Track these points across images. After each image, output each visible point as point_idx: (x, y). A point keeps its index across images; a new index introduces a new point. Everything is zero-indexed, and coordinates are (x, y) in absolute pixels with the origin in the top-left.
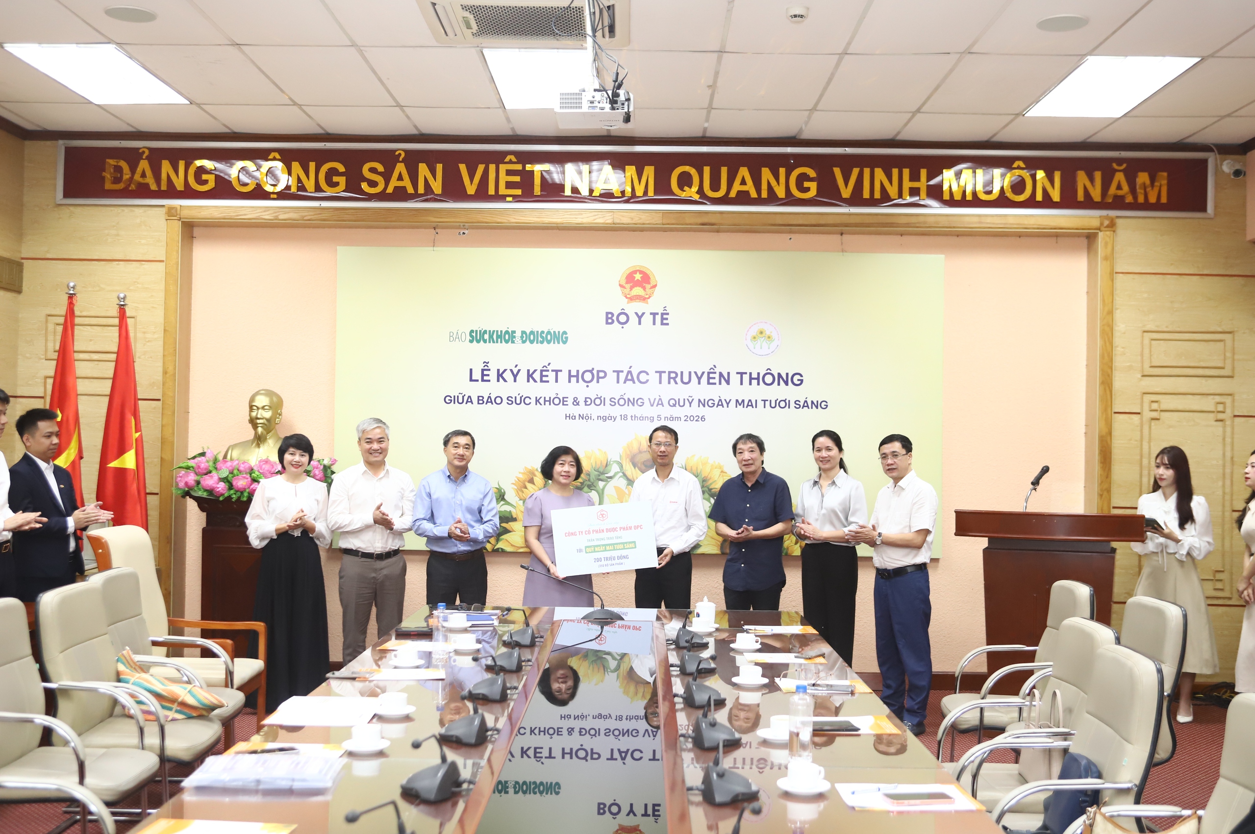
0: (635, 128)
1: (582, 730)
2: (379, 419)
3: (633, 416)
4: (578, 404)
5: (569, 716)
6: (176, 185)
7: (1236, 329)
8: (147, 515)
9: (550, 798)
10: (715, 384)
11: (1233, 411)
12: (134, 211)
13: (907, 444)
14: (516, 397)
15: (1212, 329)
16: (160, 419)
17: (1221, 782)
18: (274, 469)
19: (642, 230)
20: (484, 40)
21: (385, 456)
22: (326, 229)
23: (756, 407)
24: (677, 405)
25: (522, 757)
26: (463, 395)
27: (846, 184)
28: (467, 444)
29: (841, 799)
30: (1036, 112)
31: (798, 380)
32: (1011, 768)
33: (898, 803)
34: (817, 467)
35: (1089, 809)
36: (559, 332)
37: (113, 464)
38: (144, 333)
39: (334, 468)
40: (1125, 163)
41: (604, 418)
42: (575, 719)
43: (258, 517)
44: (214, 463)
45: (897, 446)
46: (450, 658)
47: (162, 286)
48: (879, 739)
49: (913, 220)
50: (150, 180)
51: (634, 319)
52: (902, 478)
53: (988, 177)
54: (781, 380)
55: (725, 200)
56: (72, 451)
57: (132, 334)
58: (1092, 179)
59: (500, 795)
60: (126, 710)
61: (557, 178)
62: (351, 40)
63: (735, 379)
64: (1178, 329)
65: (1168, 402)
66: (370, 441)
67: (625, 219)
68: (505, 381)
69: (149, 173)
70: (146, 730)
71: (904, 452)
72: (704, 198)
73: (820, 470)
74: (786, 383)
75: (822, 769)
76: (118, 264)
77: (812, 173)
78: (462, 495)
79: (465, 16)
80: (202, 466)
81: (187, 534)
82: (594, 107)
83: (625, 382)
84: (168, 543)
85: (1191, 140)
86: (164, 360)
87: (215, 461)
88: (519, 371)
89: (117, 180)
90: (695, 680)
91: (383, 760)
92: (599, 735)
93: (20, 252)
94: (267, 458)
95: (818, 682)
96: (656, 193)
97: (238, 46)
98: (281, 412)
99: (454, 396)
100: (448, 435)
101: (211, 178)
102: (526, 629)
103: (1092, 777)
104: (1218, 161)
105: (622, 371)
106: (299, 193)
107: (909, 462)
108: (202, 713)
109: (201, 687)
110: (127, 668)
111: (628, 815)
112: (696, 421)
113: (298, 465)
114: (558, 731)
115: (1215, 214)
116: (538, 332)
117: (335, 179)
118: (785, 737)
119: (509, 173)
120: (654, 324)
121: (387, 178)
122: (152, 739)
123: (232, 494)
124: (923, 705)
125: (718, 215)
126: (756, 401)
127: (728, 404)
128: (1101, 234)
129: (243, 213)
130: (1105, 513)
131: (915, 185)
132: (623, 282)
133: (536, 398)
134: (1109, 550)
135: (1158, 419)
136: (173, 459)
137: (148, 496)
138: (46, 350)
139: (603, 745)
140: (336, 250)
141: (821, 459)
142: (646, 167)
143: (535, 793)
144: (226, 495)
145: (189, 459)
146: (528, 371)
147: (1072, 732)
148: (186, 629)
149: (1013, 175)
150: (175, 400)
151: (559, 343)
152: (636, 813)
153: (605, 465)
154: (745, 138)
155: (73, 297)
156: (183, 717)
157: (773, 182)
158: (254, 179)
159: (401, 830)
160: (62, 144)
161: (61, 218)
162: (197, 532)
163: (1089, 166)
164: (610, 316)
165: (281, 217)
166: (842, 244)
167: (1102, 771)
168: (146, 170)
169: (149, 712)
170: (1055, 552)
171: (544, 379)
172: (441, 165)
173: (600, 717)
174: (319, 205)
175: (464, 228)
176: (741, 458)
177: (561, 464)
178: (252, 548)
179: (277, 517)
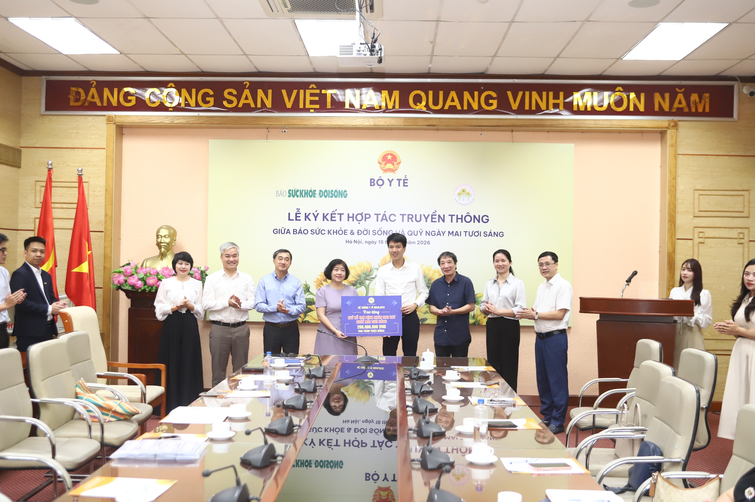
0: (385, 67)
1: (356, 429)
2: (233, 243)
4: (353, 234)
5: (348, 421)
6: (113, 103)
7: (751, 188)
8: (95, 301)
9: (337, 470)
10: (436, 222)
11: (749, 238)
12: (87, 119)
13: (555, 258)
14: (316, 230)
15: (735, 189)
16: (104, 244)
17: (734, 458)
19: (391, 129)
20: (295, 15)
21: (237, 265)
22: (202, 129)
23: (461, 236)
24: (413, 234)
25: (320, 445)
26: (284, 228)
27: (515, 101)
28: (287, 258)
29: (504, 466)
30: (629, 57)
31: (486, 219)
32: (611, 451)
33: (537, 469)
34: (495, 271)
35: (654, 474)
36: (342, 191)
37: (75, 270)
38: (94, 191)
39: (207, 272)
40: (684, 88)
41: (369, 242)
42: (352, 423)
43: (161, 301)
44: (135, 269)
45: (549, 258)
46: (274, 385)
47: (104, 164)
49: (555, 123)
50: (97, 100)
51: (387, 183)
52: (551, 278)
53: (601, 97)
54: (475, 220)
55: (442, 111)
56: (51, 262)
57: (86, 192)
58: (663, 98)
59: (306, 468)
60: (82, 416)
61: (341, 98)
62: (215, 15)
63: (448, 219)
64: (715, 189)
65: (710, 233)
66: (228, 256)
67: (382, 123)
68: (310, 220)
69: (96, 95)
70: (92, 427)
71: (553, 262)
72: (429, 109)
73: (498, 273)
74: (479, 221)
75: (492, 449)
76: (78, 151)
77: (494, 95)
78: (284, 288)
80: (128, 271)
81: (120, 312)
82: (360, 54)
83: (381, 221)
84: (108, 317)
85: (724, 74)
86: (105, 208)
87: (136, 268)
88: (318, 214)
89: (77, 100)
90: (420, 397)
91: (231, 443)
92: (366, 432)
93: (20, 143)
94: (167, 267)
95: (494, 399)
96: (400, 107)
97: (148, 19)
98: (175, 239)
99: (279, 229)
100: (276, 252)
101: (133, 99)
102: (319, 368)
103: (657, 455)
104: (740, 86)
105: (380, 214)
106: (186, 107)
107: (556, 268)
108: (127, 417)
109: (126, 402)
110: (82, 391)
111: (383, 480)
112: (425, 244)
113: (184, 271)
114: (342, 430)
115: (739, 119)
116: (329, 191)
117: (208, 99)
118: (472, 430)
119: (312, 95)
120: (399, 186)
121: (239, 98)
122: (96, 433)
123: (146, 288)
124: (563, 415)
125: (438, 120)
126: (461, 232)
127: (443, 234)
128: (669, 131)
129: (152, 120)
131: (556, 101)
132: (381, 161)
133: (328, 230)
135: (703, 243)
136: (111, 267)
137: (96, 289)
138: (35, 202)
139: (368, 438)
140: (208, 142)
141: (499, 267)
142: (394, 91)
143: (328, 467)
144: (143, 288)
145: (120, 267)
146: (324, 214)
147: (646, 429)
148: (119, 368)
149: (616, 95)
150: (112, 232)
151: (342, 197)
152: (388, 479)
153: (370, 271)
154: (454, 74)
155: (51, 170)
156: (115, 420)
157: (471, 101)
158: (159, 99)
159: (238, 483)
160: (44, 78)
161: (43, 123)
162: (125, 311)
163: (662, 90)
164: (372, 181)
165: (175, 122)
166: (512, 137)
167: (663, 452)
168: (94, 94)
169: (95, 417)
170: (641, 323)
171: (333, 219)
172: (271, 90)
173: (366, 421)
174: (198, 115)
175: (285, 128)
176: (443, 267)
177: (336, 270)
178: (158, 320)
179: (171, 302)
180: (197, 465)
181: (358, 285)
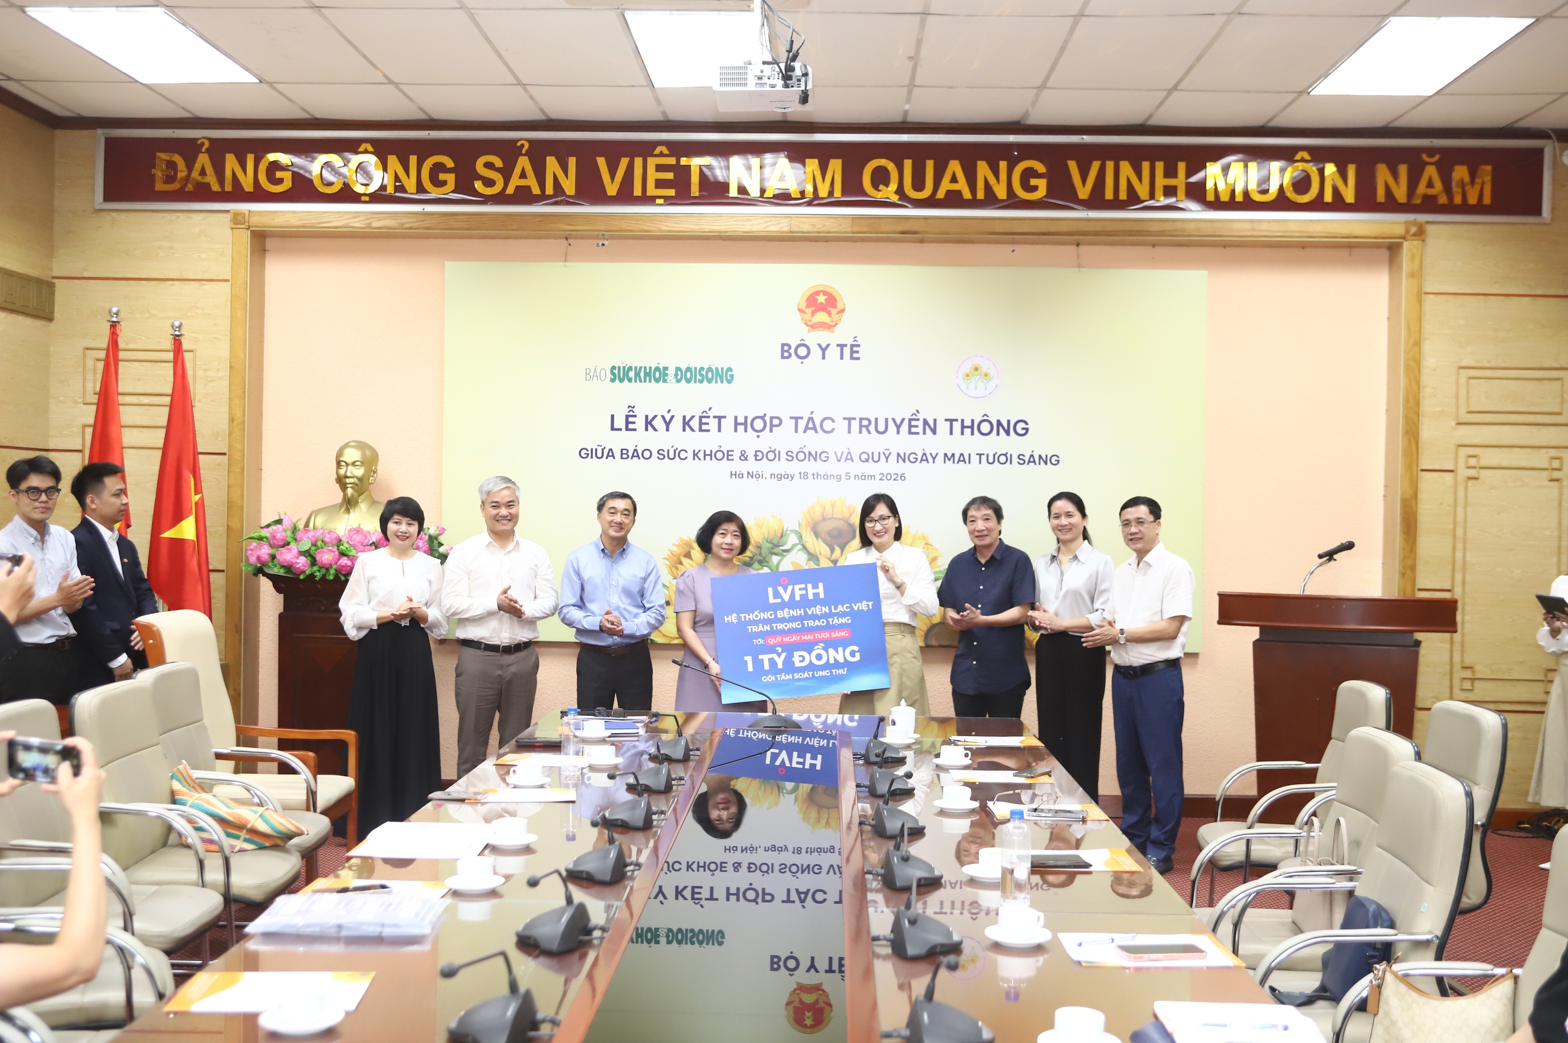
0: (814, 111)
1: (751, 866)
2: (507, 478)
3: (815, 473)
4: (746, 459)
5: (735, 848)
6: (244, 184)
8: (210, 599)
9: (711, 949)
10: (918, 433)
12: (191, 218)
13: (1155, 509)
14: (668, 450)
15: (1546, 364)
16: (226, 478)
17: (1544, 933)
19: (826, 240)
20: (627, 1)
21: (516, 523)
22: (431, 240)
23: (969, 463)
24: (870, 460)
25: (677, 898)
26: (603, 447)
27: (1084, 181)
28: (626, 510)
29: (1065, 952)
30: (1325, 88)
31: (1023, 429)
32: (1285, 915)
33: (1135, 958)
34: (1054, 538)
35: (1377, 966)
36: (722, 369)
37: (167, 534)
38: (205, 370)
39: (442, 539)
40: (1437, 154)
41: (779, 476)
42: (742, 851)
43: (356, 600)
44: (293, 533)
45: (1143, 511)
46: (583, 775)
47: (227, 312)
48: (1118, 878)
49: (1168, 227)
50: (211, 179)
51: (816, 352)
52: (1148, 551)
53: (1264, 172)
54: (1001, 429)
55: (931, 202)
57: (189, 372)
58: (1395, 175)
59: (648, 946)
60: (183, 838)
61: (720, 175)
62: (460, 1)
63: (943, 427)
64: (1503, 365)
65: (1490, 457)
66: (497, 505)
67: (806, 227)
68: (655, 430)
69: (209, 170)
70: (206, 863)
71: (1151, 518)
72: (904, 199)
73: (1058, 543)
74: (1008, 433)
75: (1041, 915)
76: (172, 285)
77: (1040, 168)
78: (619, 574)
80: (278, 536)
81: (261, 621)
82: (762, 85)
83: (805, 431)
84: (237, 631)
85: (1524, 124)
86: (230, 404)
87: (295, 530)
88: (673, 417)
89: (170, 179)
90: (887, 804)
91: (495, 901)
92: (772, 872)
93: (51, 269)
94: (359, 527)
95: (1042, 807)
96: (843, 194)
97: (317, 9)
98: (376, 468)
99: (592, 449)
100: (603, 498)
101: (287, 176)
102: (678, 740)
103: (1382, 927)
104: (1557, 150)
105: (802, 418)
106: (397, 194)
107: (1157, 532)
108: (277, 842)
109: (276, 811)
110: (184, 787)
111: (808, 971)
112: (895, 480)
113: (404, 537)
114: (722, 867)
115: (1553, 219)
116: (696, 368)
117: (442, 177)
118: (997, 875)
119: (660, 168)
120: (842, 358)
121: (507, 175)
122: (214, 874)
123: (315, 571)
124: (1172, 836)
125: (922, 221)
126: (970, 455)
127: (934, 459)
128: (1406, 245)
129: (327, 220)
130: (1409, 596)
131: (1171, 182)
132: (803, 306)
133: (694, 451)
134: (1412, 643)
135: (1476, 479)
136: (243, 527)
137: (210, 573)
138: (84, 392)
139: (777, 883)
140: (444, 265)
141: (1060, 528)
142: (831, 160)
143: (693, 943)
144: (308, 572)
145: (262, 528)
146: (684, 417)
147: (1359, 870)
148: (260, 739)
149: (1295, 169)
150: (244, 453)
151: (722, 382)
152: (819, 969)
153: (780, 535)
154: (958, 124)
155: (116, 325)
156: (254, 847)
157: (992, 180)
158: (341, 177)
159: (513, 987)
160: (101, 134)
161: (101, 227)
162: (272, 618)
163: (1392, 158)
164: (786, 348)
165: (375, 225)
166: (1078, 257)
167: (1394, 919)
168: (205, 167)
169: (211, 842)
170: (1345, 646)
171: (704, 427)
172: (575, 158)
173: (773, 849)
174: (421, 210)
175: (604, 237)
176: (973, 528)
177: (722, 534)
178: (348, 638)
179: (380, 602)
180: (426, 947)
181: (756, 565)
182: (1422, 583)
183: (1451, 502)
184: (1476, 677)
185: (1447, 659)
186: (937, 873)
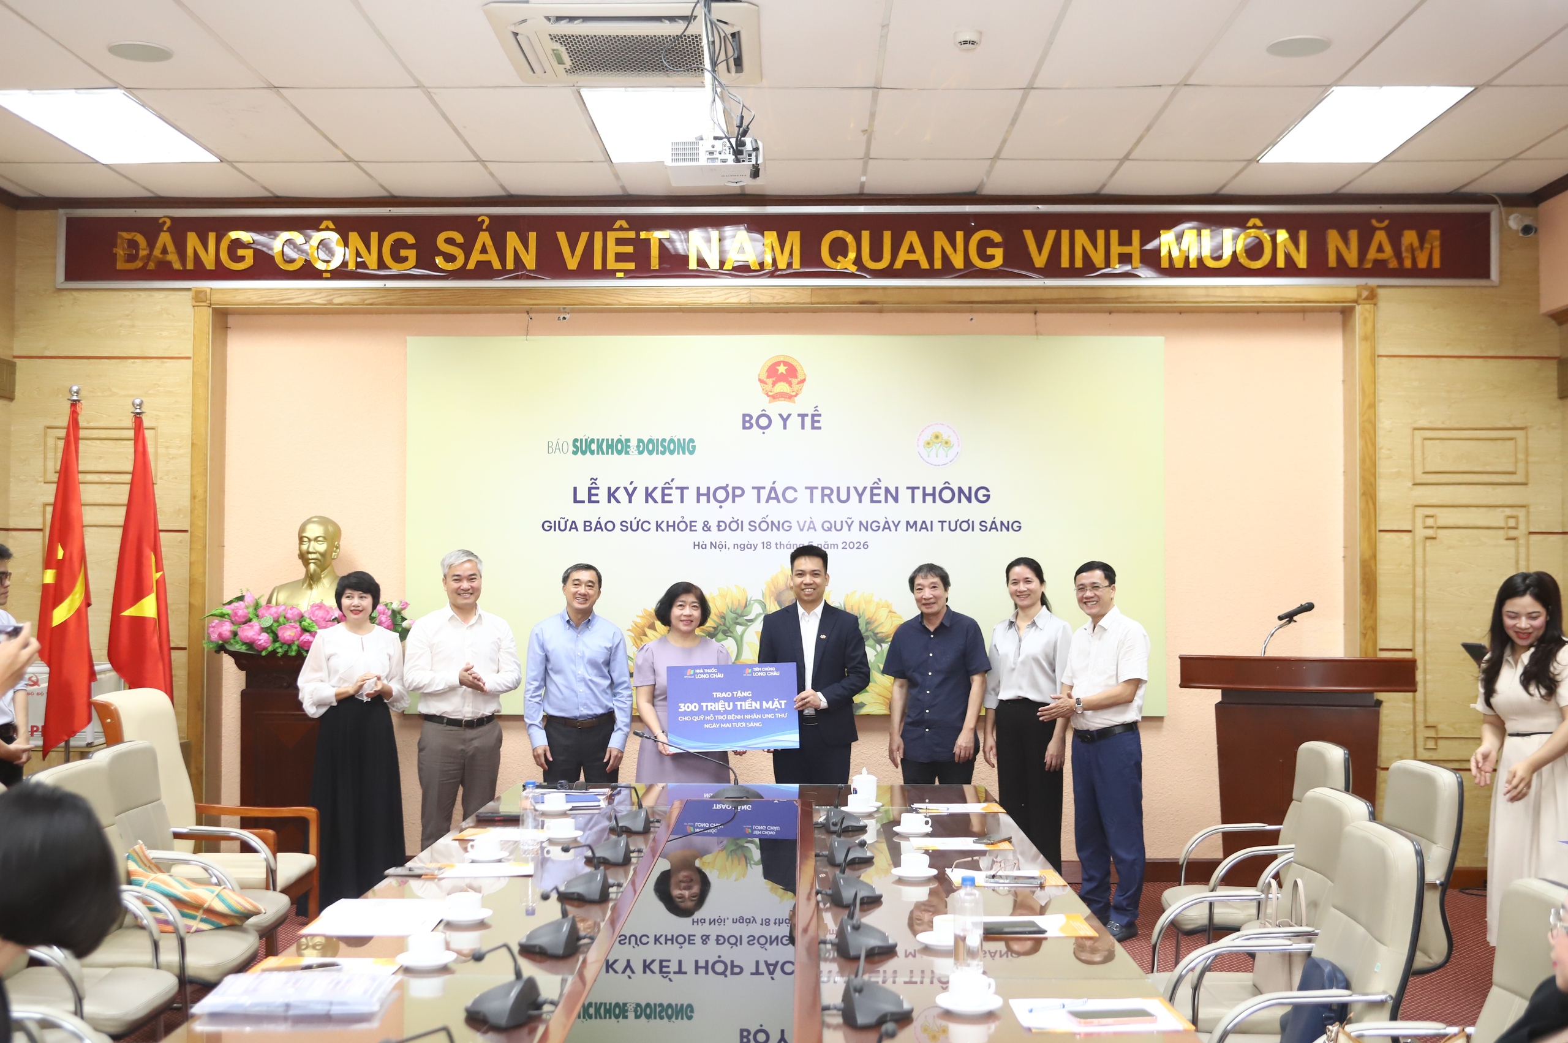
0: (764, 184)
1: (720, 938)
2: (469, 552)
3: (779, 543)
4: (709, 529)
6: (205, 262)
7: (1529, 424)
8: (171, 676)
9: (680, 1024)
10: (880, 502)
11: (1528, 527)
12: (153, 296)
13: (1110, 574)
14: (631, 522)
15: (1500, 426)
16: (188, 555)
17: (1495, 991)
18: (330, 616)
19: (786, 311)
20: (581, 78)
21: (477, 598)
22: (393, 315)
23: (932, 530)
24: (833, 529)
25: (645, 972)
26: (566, 520)
27: (1040, 249)
28: (590, 581)
29: (1015, 1018)
30: (1273, 157)
31: (984, 496)
32: (1244, 978)
33: (1085, 1023)
35: (1330, 1027)
36: (684, 440)
37: (128, 613)
38: (167, 448)
39: (405, 614)
40: (1387, 219)
41: (742, 546)
42: (710, 923)
43: (313, 676)
44: (255, 609)
45: (1098, 575)
46: (542, 848)
47: (189, 389)
49: (1125, 294)
50: (173, 257)
51: (777, 422)
52: (1103, 615)
53: (1218, 240)
54: (962, 496)
55: (889, 272)
56: (77, 596)
57: (151, 450)
58: (1346, 240)
59: (616, 1020)
60: (139, 920)
61: (680, 247)
62: (415, 79)
63: (905, 495)
64: (1457, 426)
65: (1446, 517)
66: (458, 579)
67: (765, 298)
68: (618, 501)
69: (171, 248)
70: (161, 944)
71: (1107, 583)
72: (862, 270)
73: (1016, 608)
74: (969, 500)
75: (992, 981)
76: (133, 363)
77: (997, 237)
78: (584, 643)
79: (555, 48)
80: (240, 612)
81: (224, 698)
82: (713, 160)
83: (767, 501)
84: (198, 709)
85: (1469, 189)
86: (191, 481)
87: (257, 606)
88: (635, 488)
89: (131, 258)
90: (844, 873)
91: (448, 977)
92: (741, 944)
93: (12, 349)
94: (321, 602)
95: (1000, 873)
96: (802, 265)
97: (275, 90)
98: (338, 544)
99: (555, 522)
100: (568, 570)
101: (248, 254)
102: (638, 812)
103: (1338, 988)
104: (1503, 214)
105: (764, 488)
106: (359, 270)
107: (1112, 596)
108: (235, 921)
109: (233, 890)
110: (140, 867)
112: (857, 548)
113: (357, 611)
114: (690, 939)
115: (1501, 282)
116: (658, 440)
117: (403, 253)
118: (949, 942)
119: (619, 242)
120: (803, 427)
121: (468, 250)
122: (170, 955)
123: (277, 648)
125: (881, 291)
126: (932, 522)
127: (896, 526)
128: (1358, 308)
129: (287, 297)
130: (1371, 656)
131: (1126, 249)
132: (764, 377)
133: (657, 522)
134: (1372, 704)
135: (1434, 538)
136: (205, 604)
137: (172, 651)
138: (45, 471)
139: (746, 956)
140: (406, 341)
141: (1018, 594)
142: (790, 233)
143: (662, 1018)
144: (270, 649)
145: (224, 605)
146: (647, 489)
147: (1316, 931)
148: (223, 817)
149: (1248, 236)
150: (206, 531)
151: (684, 453)
153: (744, 605)
154: (913, 195)
155: (76, 404)
156: (210, 927)
157: (949, 250)
158: (304, 254)
160: (62, 214)
161: (62, 306)
162: (235, 695)
163: (1343, 223)
164: (747, 418)
165: (336, 301)
166: (1036, 324)
167: (1350, 980)
168: (167, 244)
169: (166, 922)
170: (1305, 707)
171: (667, 498)
172: (535, 233)
173: (741, 921)
174: (383, 286)
175: (565, 311)
176: (919, 595)
177: (681, 605)
178: (306, 715)
179: (340, 679)
180: (375, 1025)
181: (720, 636)
182: (1383, 643)
183: (1410, 562)
184: (1439, 736)
185: (1411, 718)
186: (891, 941)
